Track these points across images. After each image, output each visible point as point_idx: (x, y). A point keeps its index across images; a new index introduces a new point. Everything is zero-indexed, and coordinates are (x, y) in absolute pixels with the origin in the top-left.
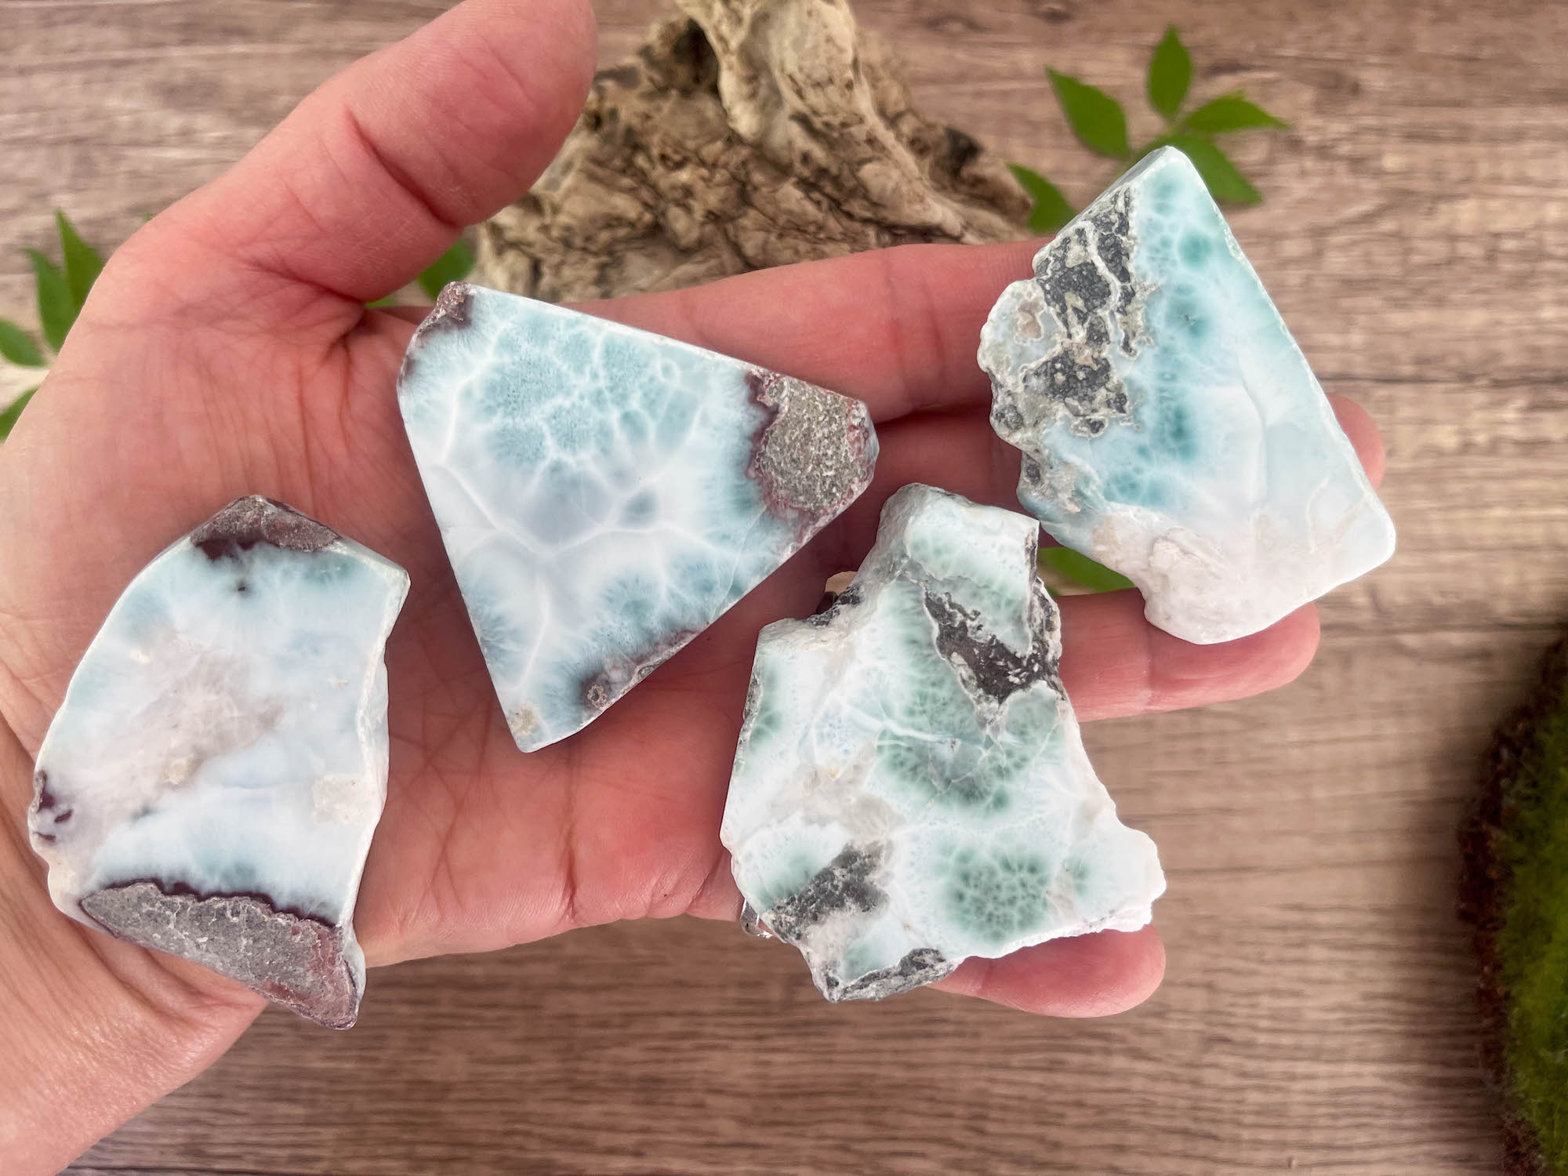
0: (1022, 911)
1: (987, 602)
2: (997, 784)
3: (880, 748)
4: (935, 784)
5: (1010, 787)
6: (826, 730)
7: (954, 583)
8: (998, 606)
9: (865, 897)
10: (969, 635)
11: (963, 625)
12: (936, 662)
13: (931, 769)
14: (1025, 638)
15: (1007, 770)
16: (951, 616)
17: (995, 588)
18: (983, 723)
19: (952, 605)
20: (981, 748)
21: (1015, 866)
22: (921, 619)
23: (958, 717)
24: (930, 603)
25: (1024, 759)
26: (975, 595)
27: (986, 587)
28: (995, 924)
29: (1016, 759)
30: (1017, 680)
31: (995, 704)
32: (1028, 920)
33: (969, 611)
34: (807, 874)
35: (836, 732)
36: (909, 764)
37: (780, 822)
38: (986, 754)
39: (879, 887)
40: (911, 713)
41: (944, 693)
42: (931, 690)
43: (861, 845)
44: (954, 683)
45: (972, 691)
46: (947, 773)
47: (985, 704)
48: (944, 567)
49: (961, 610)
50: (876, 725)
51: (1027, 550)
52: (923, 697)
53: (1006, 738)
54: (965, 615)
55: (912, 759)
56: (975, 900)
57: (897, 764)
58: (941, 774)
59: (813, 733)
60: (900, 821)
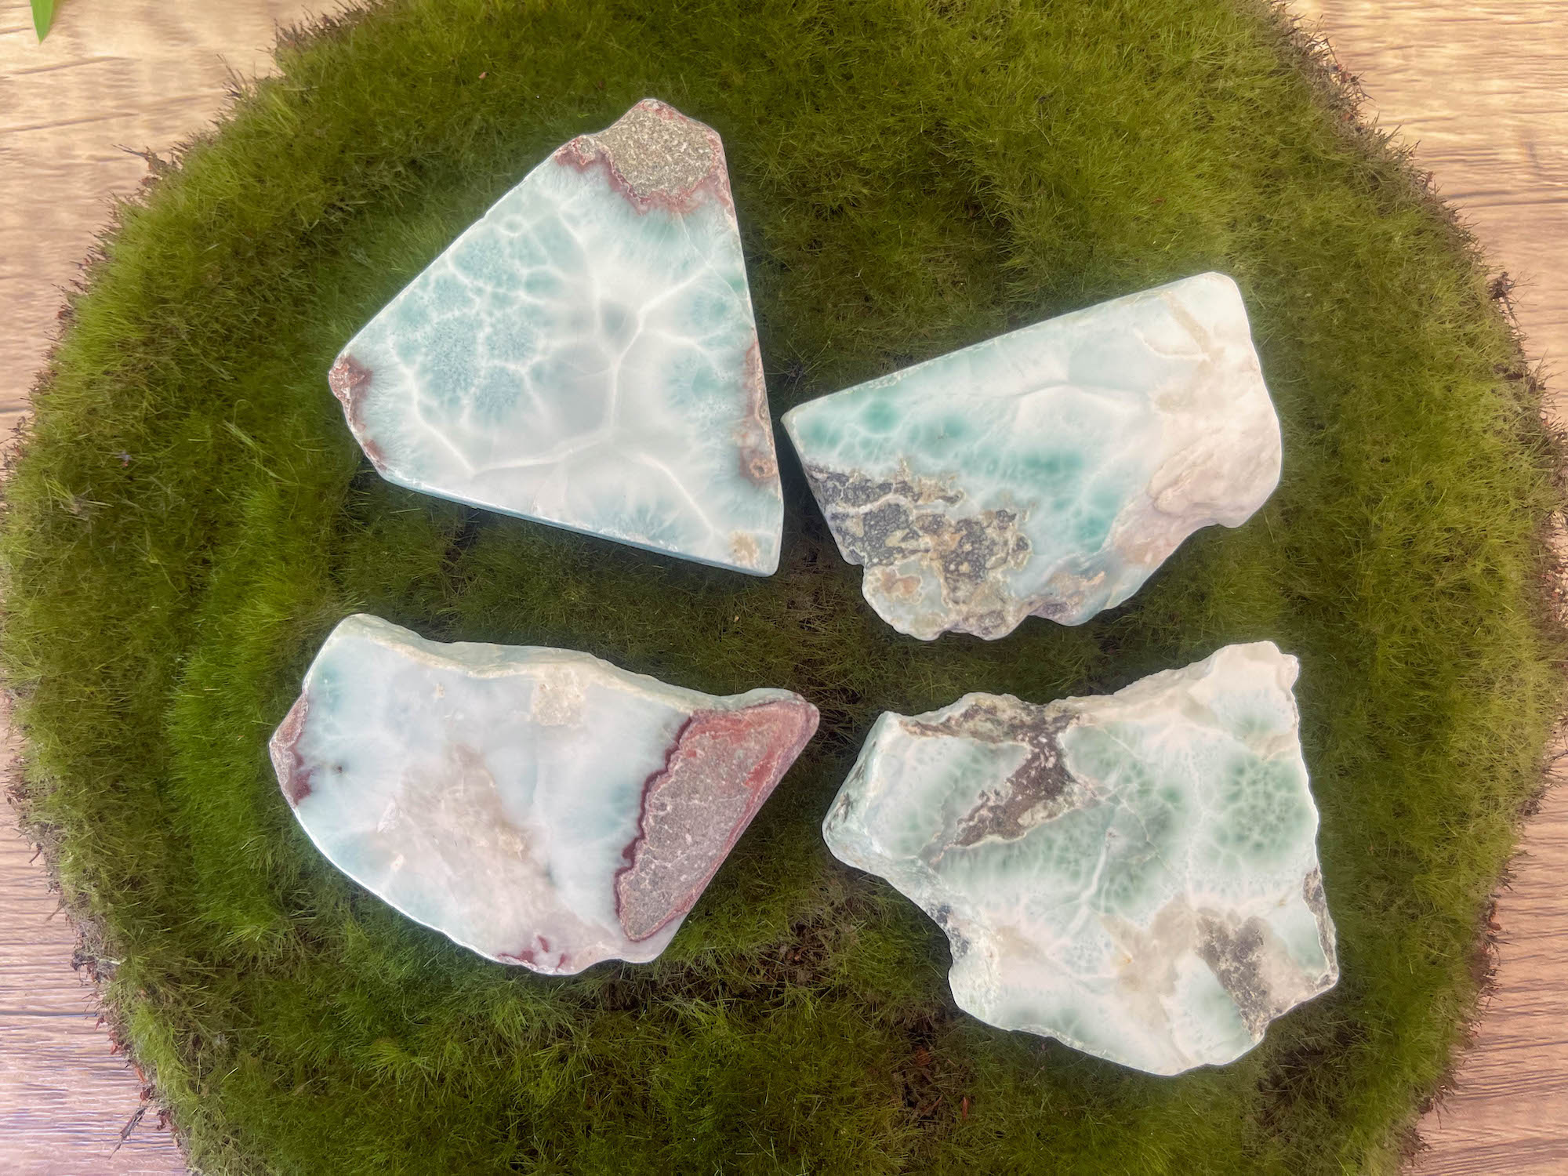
0: (1278, 787)
1: (972, 783)
2: (1155, 796)
3: (1108, 910)
4: (1148, 858)
5: (1159, 785)
6: (1083, 963)
7: (949, 816)
8: (978, 772)
9: (1248, 941)
10: (1002, 804)
11: (991, 809)
12: (1028, 843)
13: (1134, 861)
14: (1014, 749)
15: (1142, 785)
16: (982, 820)
17: (958, 773)
18: (1093, 803)
19: (971, 818)
20: (1118, 808)
21: (1235, 788)
22: (982, 853)
23: (1087, 828)
24: (967, 842)
25: (1134, 766)
26: (964, 794)
27: (956, 781)
28: (1290, 814)
29: (1132, 774)
30: (1052, 760)
31: (1076, 788)
32: (1288, 783)
33: (979, 802)
34: (1222, 997)
35: (1086, 953)
36: (1126, 882)
37: (1168, 1020)
38: (1125, 804)
39: (1241, 926)
40: (1076, 875)
41: (1060, 839)
42: (1056, 852)
43: (1198, 940)
44: (1051, 826)
45: (1060, 809)
46: (1140, 844)
47: (1075, 798)
48: (931, 822)
49: (977, 810)
50: (1084, 911)
51: (923, 734)
52: (1061, 860)
53: (1112, 781)
54: (982, 806)
55: (1122, 878)
56: (1263, 831)
57: (1125, 896)
58: (1140, 851)
59: (1086, 977)
60: (1181, 898)
